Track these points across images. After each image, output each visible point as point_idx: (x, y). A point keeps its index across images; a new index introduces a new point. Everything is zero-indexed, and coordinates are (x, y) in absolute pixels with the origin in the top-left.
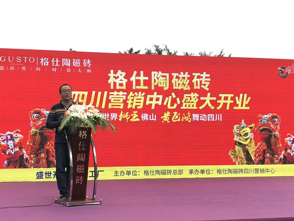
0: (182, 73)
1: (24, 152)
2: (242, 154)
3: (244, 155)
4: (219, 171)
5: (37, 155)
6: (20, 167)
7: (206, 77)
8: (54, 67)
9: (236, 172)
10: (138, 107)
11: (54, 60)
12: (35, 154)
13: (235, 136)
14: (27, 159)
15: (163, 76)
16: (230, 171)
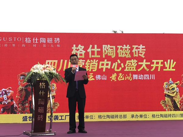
0: (125, 46)
1: (14, 102)
2: (171, 103)
3: (172, 104)
4: (153, 116)
5: (23, 105)
6: (11, 113)
7: (142, 48)
8: (35, 44)
9: (166, 116)
10: (93, 70)
11: (34, 39)
12: (22, 104)
13: (165, 90)
14: (16, 107)
15: (111, 48)
16: (162, 116)
